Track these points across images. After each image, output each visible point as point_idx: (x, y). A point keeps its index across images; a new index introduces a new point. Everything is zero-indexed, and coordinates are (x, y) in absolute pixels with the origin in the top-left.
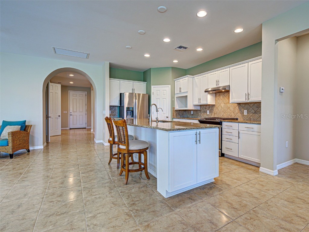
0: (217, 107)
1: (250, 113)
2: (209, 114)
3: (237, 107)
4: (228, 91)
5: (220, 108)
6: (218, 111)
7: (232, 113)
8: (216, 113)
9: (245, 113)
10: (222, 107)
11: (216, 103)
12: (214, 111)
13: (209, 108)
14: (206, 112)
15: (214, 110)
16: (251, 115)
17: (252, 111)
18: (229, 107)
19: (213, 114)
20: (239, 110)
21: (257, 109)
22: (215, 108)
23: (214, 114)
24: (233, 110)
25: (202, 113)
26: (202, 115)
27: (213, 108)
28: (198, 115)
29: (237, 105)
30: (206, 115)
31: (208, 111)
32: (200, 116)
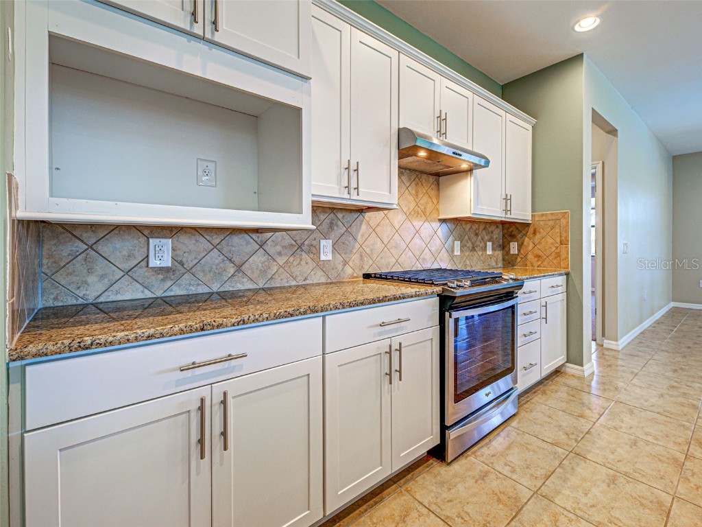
0: (373, 224)
2: (330, 257)
3: (440, 231)
6: (379, 244)
7: (427, 250)
8: (368, 250)
12: (357, 246)
13: (331, 225)
14: (314, 251)
15: (359, 237)
18: (417, 228)
19: (356, 257)
20: (443, 240)
22: (364, 227)
23: (361, 257)
24: (428, 239)
25: (280, 254)
26: (275, 269)
27: (353, 230)
28: (239, 268)
29: (438, 224)
30: (312, 264)
31: (323, 242)
32: (263, 272)
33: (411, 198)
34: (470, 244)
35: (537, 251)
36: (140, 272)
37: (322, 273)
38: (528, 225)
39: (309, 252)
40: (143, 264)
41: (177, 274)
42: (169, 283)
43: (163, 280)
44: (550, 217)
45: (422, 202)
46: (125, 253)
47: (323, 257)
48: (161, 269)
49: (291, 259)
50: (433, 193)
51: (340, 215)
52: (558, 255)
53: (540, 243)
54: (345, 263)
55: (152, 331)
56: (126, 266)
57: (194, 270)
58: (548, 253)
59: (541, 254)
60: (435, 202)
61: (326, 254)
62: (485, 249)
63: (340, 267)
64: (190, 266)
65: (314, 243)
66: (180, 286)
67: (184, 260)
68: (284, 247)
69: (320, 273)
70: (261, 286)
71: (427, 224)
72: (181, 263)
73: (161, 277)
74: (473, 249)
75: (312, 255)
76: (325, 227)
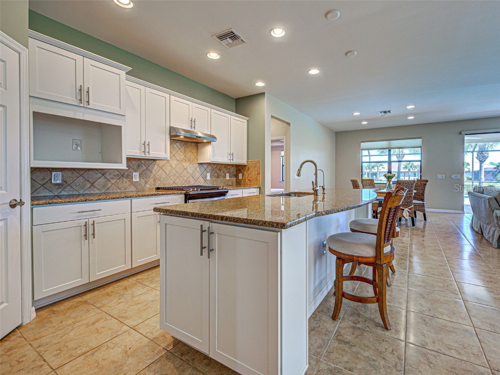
0: (161, 165)
2: (138, 180)
3: (198, 168)
5: (168, 169)
6: (164, 174)
7: (191, 177)
8: (158, 177)
10: (171, 166)
12: (152, 175)
13: (139, 166)
15: (153, 171)
18: (185, 167)
19: (151, 180)
20: (200, 173)
21: (219, 172)
22: (156, 167)
23: (155, 180)
24: (192, 172)
25: (112, 178)
26: (110, 185)
27: (150, 168)
28: (92, 184)
29: (198, 165)
30: (128, 183)
31: (134, 174)
32: (104, 186)
33: (182, 154)
34: (216, 175)
35: (249, 178)
37: (134, 187)
38: (246, 166)
39: (127, 178)
40: (49, 182)
41: (64, 186)
42: (60, 190)
43: (58, 189)
44: (254, 162)
45: (188, 155)
46: (42, 178)
47: (134, 180)
48: (57, 184)
49: (118, 181)
50: (194, 151)
51: (143, 162)
52: (257, 179)
53: (250, 174)
54: (146, 183)
55: (69, 200)
56: (42, 183)
57: (71, 185)
58: (253, 178)
59: (251, 179)
60: (196, 155)
61: (136, 178)
62: (225, 176)
63: (143, 185)
64: (70, 183)
65: (130, 174)
66: (65, 191)
67: (67, 181)
68: (115, 176)
69: (133, 187)
70: (103, 192)
71: (191, 165)
72: (66, 182)
73: (57, 187)
74: (218, 177)
75: (128, 179)
76: (135, 167)
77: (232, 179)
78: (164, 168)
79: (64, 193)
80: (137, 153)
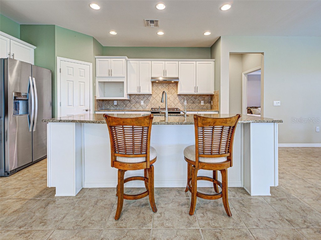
0: (154, 97)
1: (189, 103)
3: (177, 98)
4: (176, 83)
5: (158, 99)
6: (156, 101)
7: (172, 103)
8: (153, 103)
9: (185, 103)
10: (160, 97)
11: (152, 93)
12: (150, 102)
13: (144, 98)
14: (139, 103)
15: (150, 100)
16: (190, 104)
17: (190, 102)
19: (149, 104)
20: (179, 100)
21: (195, 100)
22: (152, 98)
23: (151, 104)
25: (133, 103)
26: (132, 106)
27: (149, 98)
28: (126, 105)
29: (177, 96)
30: (139, 105)
31: (141, 101)
32: (130, 106)
34: (192, 102)
35: (215, 104)
36: (113, 105)
38: (213, 95)
41: (118, 106)
45: (170, 90)
46: (111, 103)
47: (141, 104)
48: (115, 105)
49: (135, 104)
50: (175, 88)
51: (145, 96)
53: (215, 101)
54: (147, 105)
57: (120, 105)
60: (176, 90)
61: (142, 103)
62: (200, 103)
63: (145, 106)
67: (118, 104)
69: (141, 107)
71: (172, 96)
74: (193, 103)
76: (142, 98)
77: (207, 104)
78: (156, 98)
79: (117, 108)
80: (135, 92)
